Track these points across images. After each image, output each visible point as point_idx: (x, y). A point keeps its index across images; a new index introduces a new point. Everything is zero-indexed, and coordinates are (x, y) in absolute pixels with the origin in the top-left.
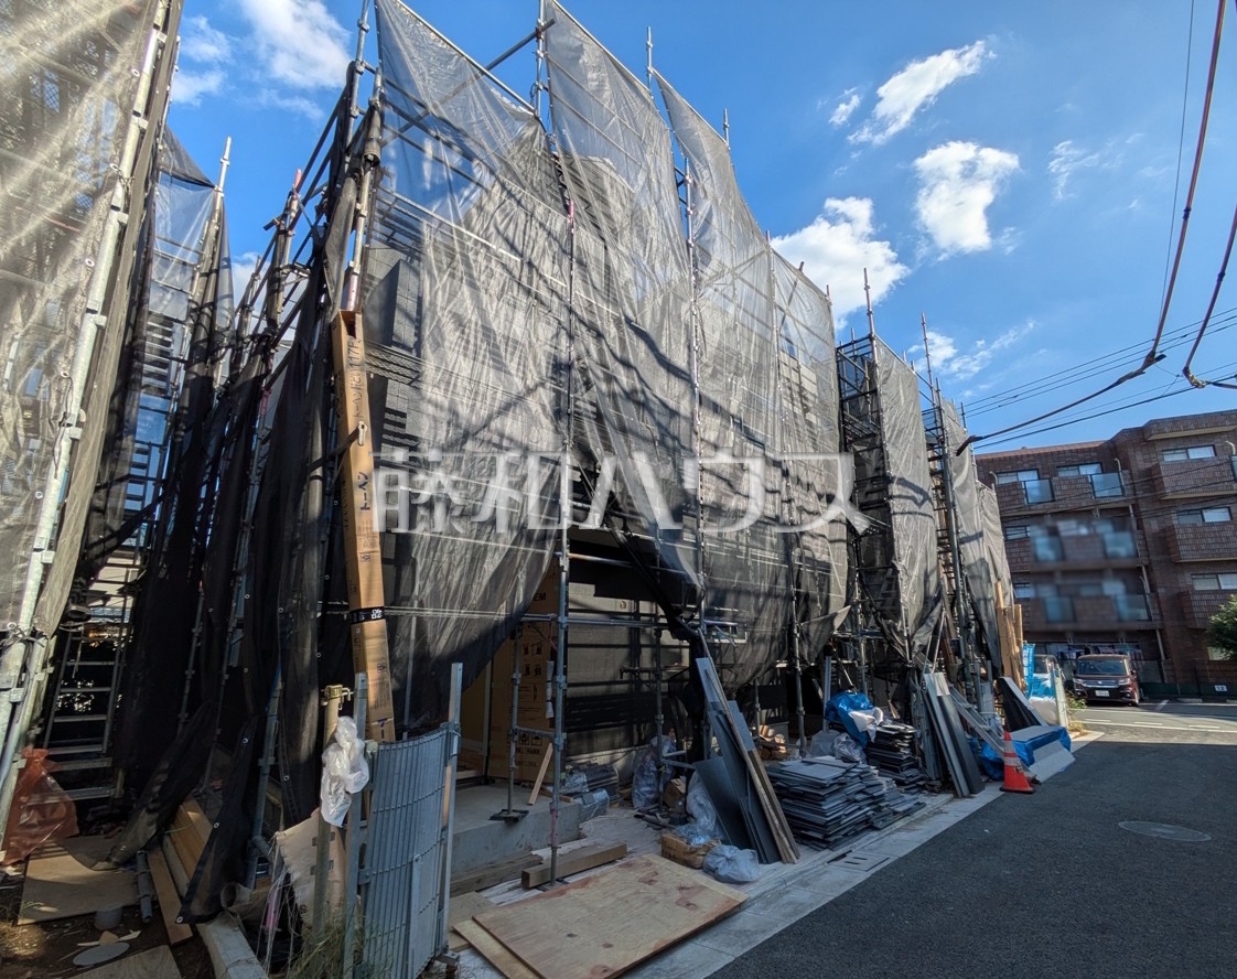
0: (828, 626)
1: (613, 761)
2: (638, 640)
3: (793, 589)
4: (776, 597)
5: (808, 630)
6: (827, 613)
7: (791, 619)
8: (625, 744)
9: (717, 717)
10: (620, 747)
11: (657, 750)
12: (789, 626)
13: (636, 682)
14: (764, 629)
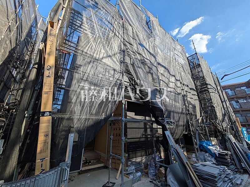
0: (198, 122)
1: (142, 160)
2: (146, 127)
3: (187, 112)
4: (183, 114)
5: (193, 123)
6: (196, 119)
7: (188, 120)
8: (145, 155)
9: (174, 150)
10: (144, 156)
11: (154, 159)
12: (188, 122)
13: (147, 138)
14: (181, 123)
